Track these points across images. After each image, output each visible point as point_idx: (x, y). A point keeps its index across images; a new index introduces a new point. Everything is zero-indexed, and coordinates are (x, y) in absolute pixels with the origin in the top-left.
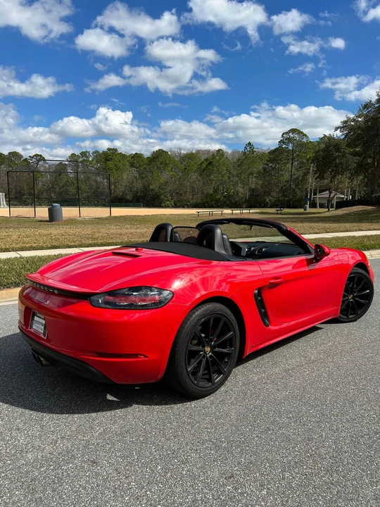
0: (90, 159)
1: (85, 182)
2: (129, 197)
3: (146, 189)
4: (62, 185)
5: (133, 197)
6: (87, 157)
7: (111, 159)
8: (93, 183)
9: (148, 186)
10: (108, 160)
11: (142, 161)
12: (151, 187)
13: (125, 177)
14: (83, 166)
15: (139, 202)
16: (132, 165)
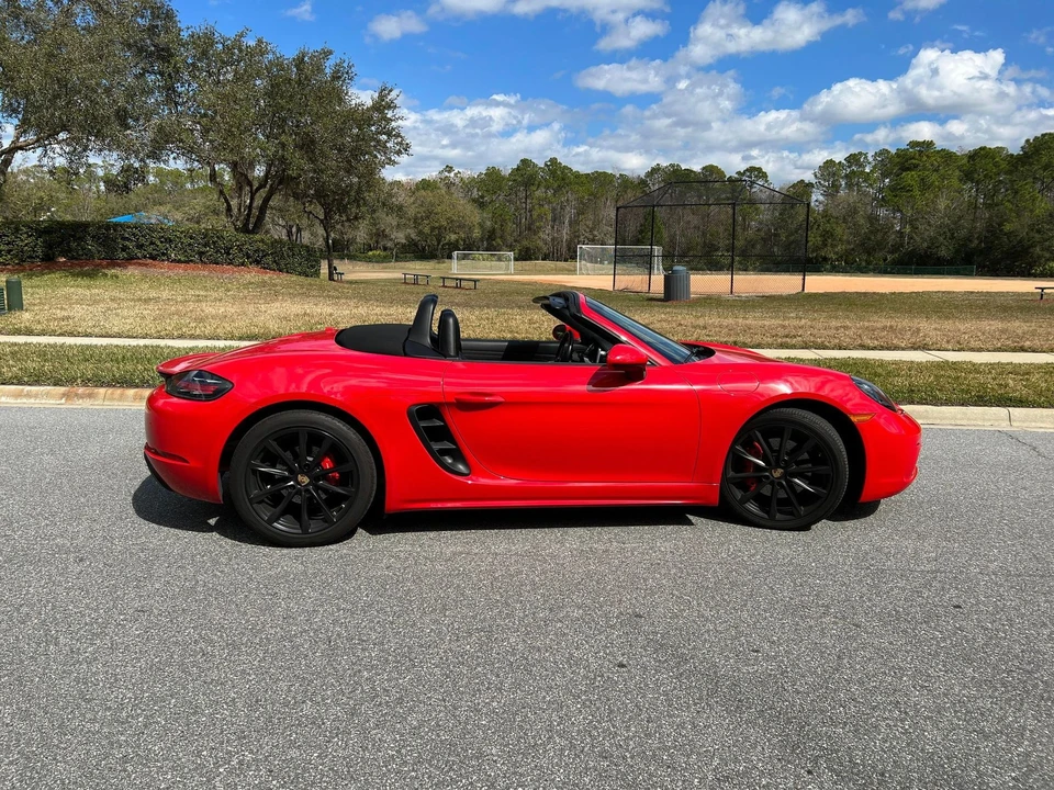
0: (867, 170)
1: (845, 221)
2: (943, 253)
3: (994, 231)
4: (794, 226)
5: (957, 251)
6: (861, 165)
7: (916, 166)
8: (862, 221)
9: (1000, 225)
10: (908, 169)
11: (996, 165)
12: (1007, 227)
13: (942, 204)
14: (849, 186)
15: (971, 263)
16: (968, 176)
